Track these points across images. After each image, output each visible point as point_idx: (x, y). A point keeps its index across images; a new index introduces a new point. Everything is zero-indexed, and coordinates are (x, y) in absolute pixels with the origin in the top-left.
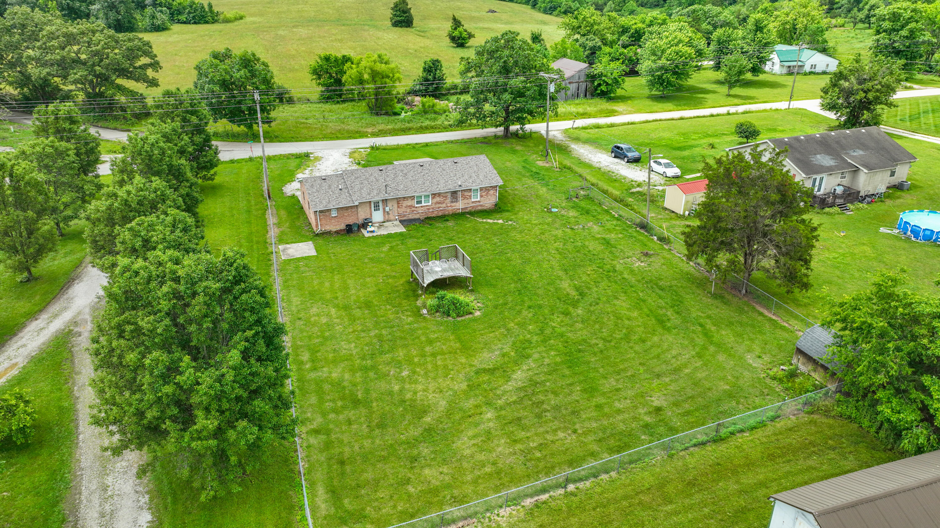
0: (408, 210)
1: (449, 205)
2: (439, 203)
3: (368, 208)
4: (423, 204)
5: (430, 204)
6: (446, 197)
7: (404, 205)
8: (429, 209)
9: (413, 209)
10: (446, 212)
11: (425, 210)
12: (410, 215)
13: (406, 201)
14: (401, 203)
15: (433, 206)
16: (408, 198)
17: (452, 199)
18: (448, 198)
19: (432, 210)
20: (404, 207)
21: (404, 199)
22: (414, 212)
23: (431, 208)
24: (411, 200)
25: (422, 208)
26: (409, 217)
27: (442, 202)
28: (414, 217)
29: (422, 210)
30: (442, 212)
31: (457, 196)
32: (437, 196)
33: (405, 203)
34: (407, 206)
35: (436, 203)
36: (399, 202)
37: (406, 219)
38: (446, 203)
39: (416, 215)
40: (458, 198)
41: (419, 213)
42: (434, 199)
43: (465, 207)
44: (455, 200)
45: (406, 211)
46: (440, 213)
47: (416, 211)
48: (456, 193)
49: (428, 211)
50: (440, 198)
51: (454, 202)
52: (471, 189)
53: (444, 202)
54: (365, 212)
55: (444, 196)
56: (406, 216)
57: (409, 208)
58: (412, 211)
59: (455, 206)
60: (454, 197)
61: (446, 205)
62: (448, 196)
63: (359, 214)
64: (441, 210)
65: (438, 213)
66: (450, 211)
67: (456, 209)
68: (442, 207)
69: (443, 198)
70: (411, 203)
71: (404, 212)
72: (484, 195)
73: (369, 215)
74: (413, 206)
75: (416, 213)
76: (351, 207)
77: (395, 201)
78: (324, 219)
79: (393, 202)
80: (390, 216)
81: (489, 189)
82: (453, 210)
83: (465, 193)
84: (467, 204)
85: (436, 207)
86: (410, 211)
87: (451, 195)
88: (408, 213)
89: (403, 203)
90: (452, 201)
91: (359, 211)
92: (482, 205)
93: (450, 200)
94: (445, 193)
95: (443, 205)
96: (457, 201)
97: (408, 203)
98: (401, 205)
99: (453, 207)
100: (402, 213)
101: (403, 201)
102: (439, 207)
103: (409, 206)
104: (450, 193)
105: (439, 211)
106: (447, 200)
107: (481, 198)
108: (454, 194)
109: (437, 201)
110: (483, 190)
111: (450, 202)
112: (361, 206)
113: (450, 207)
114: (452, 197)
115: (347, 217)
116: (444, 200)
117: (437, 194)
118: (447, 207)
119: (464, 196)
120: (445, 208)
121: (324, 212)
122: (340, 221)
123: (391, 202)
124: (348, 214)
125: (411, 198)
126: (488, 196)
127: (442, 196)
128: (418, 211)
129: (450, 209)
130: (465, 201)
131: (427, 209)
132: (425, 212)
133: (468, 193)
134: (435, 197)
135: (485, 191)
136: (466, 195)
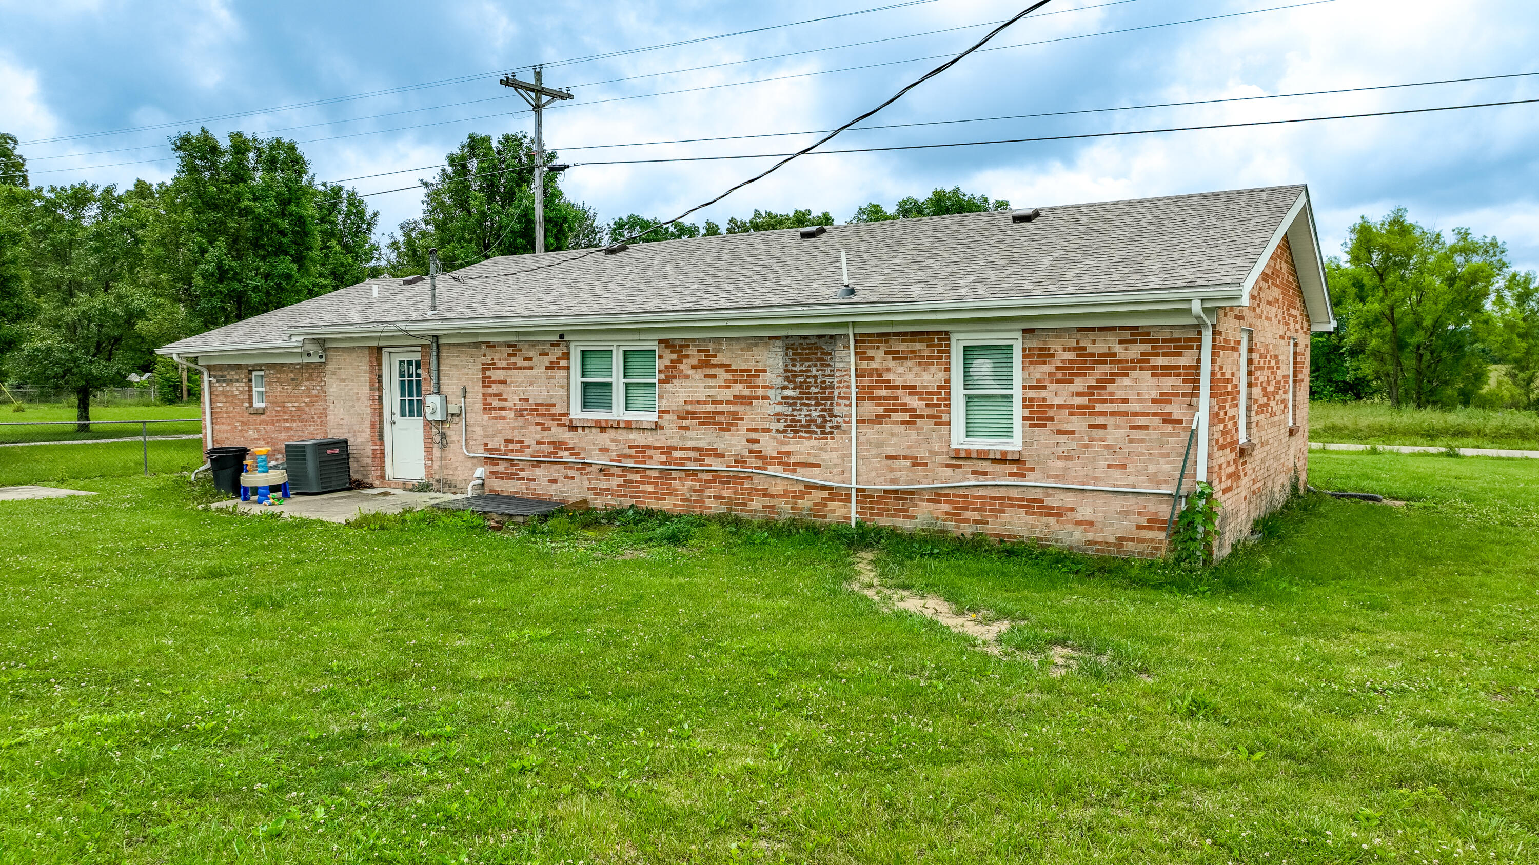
0: (532, 436)
1: (769, 445)
2: (707, 419)
3: (365, 388)
4: (617, 412)
5: (652, 415)
6: (751, 376)
7: (513, 398)
8: (640, 451)
9: (558, 433)
10: (752, 500)
11: (625, 457)
12: (537, 471)
13: (520, 368)
14: (494, 382)
15: (668, 432)
16: (531, 355)
17: (793, 398)
18: (760, 392)
19: (662, 463)
20: (511, 409)
21: (513, 359)
22: (560, 453)
23: (656, 448)
24: (547, 368)
25: (605, 438)
26: (534, 480)
27: (722, 413)
28: (560, 491)
29: (601, 450)
30: (725, 493)
31: (829, 380)
32: (693, 367)
33: (517, 386)
34: (527, 409)
35: (679, 418)
36: (488, 373)
37: (523, 493)
38: (749, 430)
39: (573, 478)
40: (836, 393)
41: (585, 469)
42: (676, 381)
43: (895, 492)
44: (814, 414)
45: (522, 442)
46: (710, 497)
47: (571, 454)
48: (823, 353)
49: (636, 462)
50: (712, 382)
51: (807, 432)
52: (947, 333)
53: (737, 413)
54: (353, 406)
55: (734, 367)
56: (522, 475)
57: (537, 424)
58: (550, 443)
59: (818, 465)
60: (805, 382)
61: (755, 446)
62: (764, 371)
63: (332, 406)
64: (716, 471)
65: (695, 491)
66: (779, 496)
67: (825, 494)
68: (723, 456)
69: (729, 387)
70: (544, 391)
71: (511, 446)
72: (1059, 407)
73: (369, 431)
74: (553, 410)
75: (571, 468)
76: (310, 371)
77: (474, 366)
78: (225, 415)
79: (466, 370)
80: (450, 453)
81: (1115, 355)
82: (796, 496)
83: (891, 363)
84: (913, 464)
85: (689, 444)
86: (538, 443)
87: (786, 371)
88: (532, 456)
89: (504, 382)
90: (792, 415)
91: (332, 398)
92: (1042, 501)
93: (778, 403)
94: (742, 350)
95: (733, 435)
96: (829, 424)
97: (531, 388)
98: (495, 395)
99: (803, 465)
100: (499, 450)
101: (504, 368)
102: (703, 444)
103: (536, 409)
104: (780, 352)
105: (704, 476)
106: (757, 398)
107: (1042, 435)
108: (810, 360)
109: (685, 402)
110: (1053, 356)
111: (781, 425)
112: (340, 369)
113: (779, 464)
114: (794, 382)
115: (294, 425)
116: (734, 397)
117: (692, 351)
118: (760, 463)
119: (883, 393)
120: (745, 462)
121: (228, 377)
122: (272, 439)
123: (456, 365)
124: (297, 404)
125: (547, 354)
126: (1100, 420)
127: (727, 368)
128: (579, 454)
129: (779, 481)
130: (892, 434)
131: (630, 447)
132: (617, 466)
133: (916, 369)
134: (682, 367)
135: (1068, 374)
136: (897, 387)
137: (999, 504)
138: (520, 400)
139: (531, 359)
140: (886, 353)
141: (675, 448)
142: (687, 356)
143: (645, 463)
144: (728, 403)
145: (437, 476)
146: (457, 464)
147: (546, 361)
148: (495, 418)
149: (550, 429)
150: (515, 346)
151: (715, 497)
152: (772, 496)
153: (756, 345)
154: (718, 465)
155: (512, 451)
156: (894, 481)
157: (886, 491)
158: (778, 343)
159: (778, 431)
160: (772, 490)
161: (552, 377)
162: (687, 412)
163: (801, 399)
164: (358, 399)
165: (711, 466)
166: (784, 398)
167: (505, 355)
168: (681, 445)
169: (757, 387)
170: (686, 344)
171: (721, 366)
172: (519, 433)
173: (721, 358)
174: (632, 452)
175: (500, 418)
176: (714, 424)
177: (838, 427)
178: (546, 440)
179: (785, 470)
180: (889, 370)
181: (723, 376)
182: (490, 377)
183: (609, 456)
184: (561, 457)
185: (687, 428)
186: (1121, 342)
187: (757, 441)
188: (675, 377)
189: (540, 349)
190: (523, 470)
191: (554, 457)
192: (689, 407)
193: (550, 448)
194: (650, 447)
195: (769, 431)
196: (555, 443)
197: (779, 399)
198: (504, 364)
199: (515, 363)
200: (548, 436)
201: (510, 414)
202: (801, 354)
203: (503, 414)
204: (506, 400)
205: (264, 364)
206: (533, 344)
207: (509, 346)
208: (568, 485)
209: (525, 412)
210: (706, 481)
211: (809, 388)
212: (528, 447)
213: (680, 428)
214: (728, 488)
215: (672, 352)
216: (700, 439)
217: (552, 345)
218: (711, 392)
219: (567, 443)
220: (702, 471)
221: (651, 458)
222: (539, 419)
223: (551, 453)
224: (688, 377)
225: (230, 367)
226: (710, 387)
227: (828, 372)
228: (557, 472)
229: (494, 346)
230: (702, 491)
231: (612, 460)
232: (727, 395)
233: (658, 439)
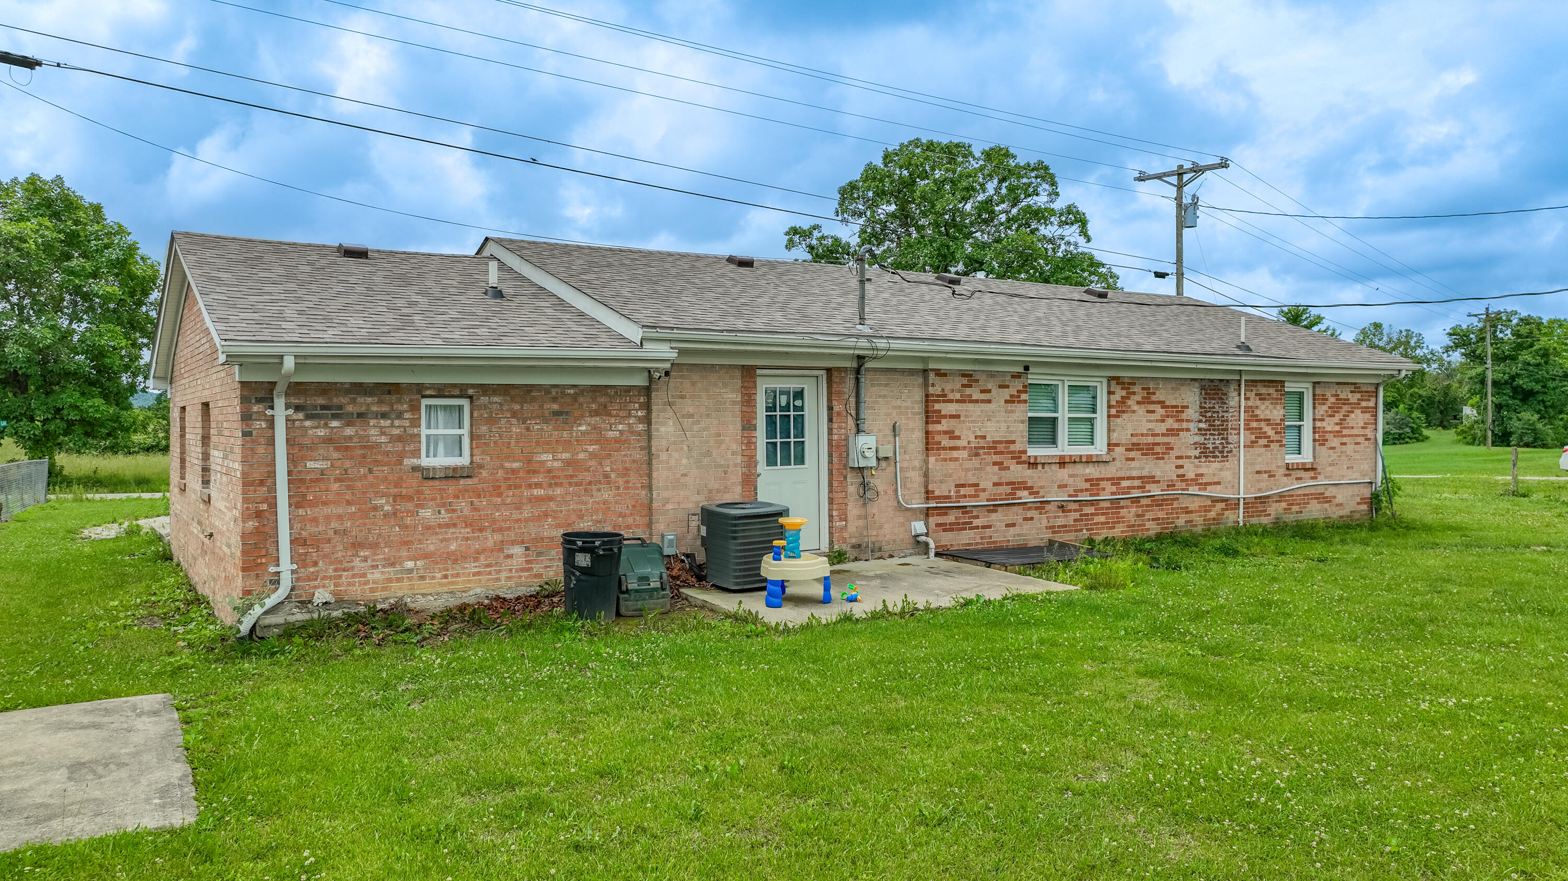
1: (1190, 471)
2: (1148, 450)
3: (734, 426)
4: (1064, 447)
5: (1099, 448)
6: (1178, 411)
7: (967, 436)
8: (1094, 483)
10: (1178, 518)
11: (1082, 491)
12: (994, 516)
13: (977, 401)
14: (945, 417)
15: (1118, 463)
16: (989, 386)
17: (1205, 430)
18: (1185, 425)
19: (1113, 494)
20: (964, 448)
21: (968, 391)
22: (1020, 493)
23: (1108, 479)
24: (1006, 402)
25: (1063, 474)
26: (989, 527)
27: (1158, 444)
28: (1018, 535)
29: (1059, 487)
30: (1161, 515)
31: (1226, 415)
32: (1138, 403)
33: (972, 422)
34: (983, 448)
35: (1127, 450)
36: (937, 406)
37: (977, 544)
38: (1177, 458)
39: (1032, 519)
40: (1230, 426)
41: (1044, 508)
42: (1125, 416)
43: (1260, 498)
44: (1218, 442)
45: (977, 485)
46: (1149, 520)
47: (1030, 494)
48: (1223, 394)
49: (1091, 495)
50: (1153, 417)
51: (1214, 457)
52: (1284, 382)
53: (1168, 444)
54: (708, 453)
55: (1168, 403)
56: (976, 522)
57: (995, 464)
58: (1008, 484)
59: (1219, 483)
60: (1212, 416)
61: (1181, 472)
62: (1187, 407)
63: (664, 456)
64: (1154, 496)
65: (1138, 516)
66: (1196, 511)
67: (1223, 505)
68: (1159, 482)
69: (1163, 421)
70: (1003, 426)
71: (963, 491)
72: (1330, 432)
73: (738, 489)
74: (1013, 447)
75: (1030, 509)
76: (603, 400)
77: (909, 397)
78: (335, 486)
79: (899, 402)
80: (873, 509)
81: (1348, 400)
82: (1207, 510)
83: (1258, 403)
84: (1270, 476)
85: (1135, 473)
86: (995, 484)
87: (1201, 407)
88: (988, 500)
89: (958, 416)
90: (1204, 444)
91: (664, 443)
92: (1323, 494)
93: (1196, 434)
94: (1173, 389)
95: (1166, 463)
96: (1226, 450)
97: (989, 423)
98: (945, 433)
99: (1209, 484)
100: (949, 497)
101: (958, 401)
102: (1145, 473)
103: (993, 447)
104: (1197, 391)
105: (1144, 502)
106: (1182, 430)
107: (1323, 451)
108: (1214, 399)
109: (1132, 435)
110: (1327, 400)
111: (1197, 453)
112: (682, 397)
113: (1196, 484)
114: (1206, 417)
115: (559, 491)
116: (1167, 430)
117: (1137, 389)
118: (1183, 485)
119: (1254, 425)
120: (1174, 485)
121: (350, 408)
122: (494, 521)
123: (885, 396)
124: (565, 456)
125: (1007, 387)
126: (1345, 440)
127: (1162, 403)
128: (1038, 493)
129: (1196, 498)
130: (1259, 455)
131: (1086, 480)
132: (1074, 501)
133: (1271, 407)
134: (1129, 402)
135: (1334, 410)
136: (1261, 420)
137: (1308, 497)
138: (976, 437)
139: (989, 391)
140: (1256, 395)
141: (1123, 479)
142: (1134, 393)
143: (1098, 495)
144: (1163, 435)
145: (853, 541)
146: (883, 520)
147: (1006, 394)
148: (945, 460)
149: (1008, 468)
150: (971, 375)
151: (1153, 520)
152: (1191, 512)
153: (1182, 385)
154: (1155, 490)
155: (965, 496)
156: (1260, 490)
157: (1256, 498)
158: (1197, 384)
159: (1196, 457)
160: (1192, 507)
161: (1012, 412)
162: (1133, 444)
163: (1209, 430)
164: (719, 443)
165: (1149, 491)
166: (1200, 429)
167: (958, 386)
168: (1128, 475)
169: (1182, 421)
170: (1133, 382)
171: (1159, 402)
172: (974, 475)
173: (1159, 396)
174: (1087, 485)
175: (951, 460)
176: (1153, 454)
177: (1231, 451)
178: (1003, 480)
179: (1200, 489)
180: (1257, 407)
181: (1160, 411)
182: (940, 411)
183: (1068, 491)
184: (1020, 498)
185: (1133, 459)
186: (1352, 392)
187: (1182, 467)
188: (1124, 412)
189: (999, 381)
190: (977, 517)
191: (1013, 499)
192: (1135, 440)
193: (1008, 489)
194: (1103, 479)
195: (1189, 457)
196: (1013, 483)
197: (1196, 430)
198: (958, 396)
199: (970, 396)
200: (1007, 476)
201: (964, 454)
202: (1209, 394)
203: (955, 454)
204: (959, 438)
205: (473, 386)
206: (992, 375)
207: (963, 375)
208: (1027, 526)
209: (981, 451)
210: (1147, 506)
211: (1214, 421)
212: (984, 490)
213: (1128, 459)
214: (1162, 510)
215: (1122, 389)
216: (1142, 468)
217: (1013, 377)
218: (1151, 426)
219: (1025, 482)
220: (1143, 497)
221: (1104, 489)
222: (997, 458)
223: (1010, 494)
224: (1134, 412)
225: (359, 389)
226: (1150, 421)
227: (1225, 409)
228: (1015, 514)
229: (945, 375)
230: (1143, 515)
231: (1070, 496)
232: (1162, 428)
233: (1110, 471)
